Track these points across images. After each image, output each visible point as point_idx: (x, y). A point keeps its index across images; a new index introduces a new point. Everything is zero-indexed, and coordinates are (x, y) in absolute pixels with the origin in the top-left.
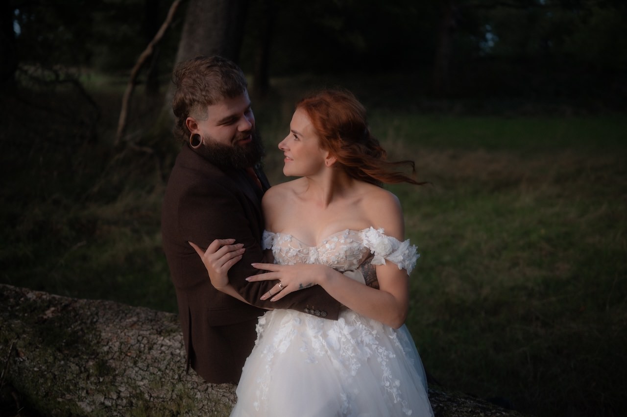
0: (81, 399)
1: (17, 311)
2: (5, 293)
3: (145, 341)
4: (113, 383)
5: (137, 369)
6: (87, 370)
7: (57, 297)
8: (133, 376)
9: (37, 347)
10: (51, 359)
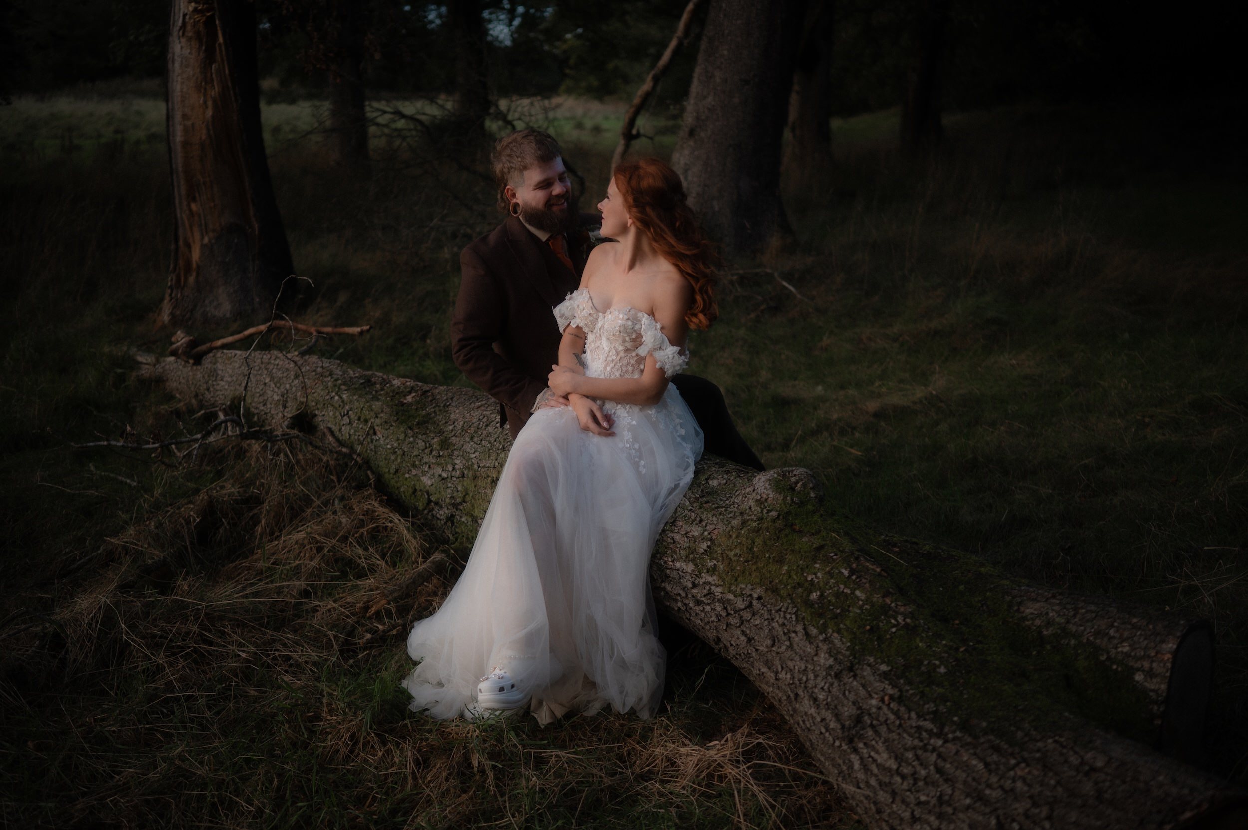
0: (424, 473)
1: (381, 395)
2: (373, 379)
3: (485, 420)
4: (450, 455)
5: (472, 443)
6: (431, 446)
7: (420, 384)
8: (468, 450)
9: (392, 426)
10: (402, 437)
